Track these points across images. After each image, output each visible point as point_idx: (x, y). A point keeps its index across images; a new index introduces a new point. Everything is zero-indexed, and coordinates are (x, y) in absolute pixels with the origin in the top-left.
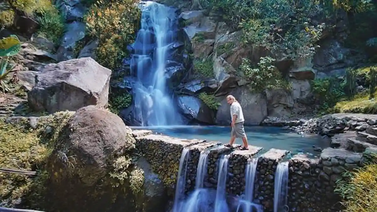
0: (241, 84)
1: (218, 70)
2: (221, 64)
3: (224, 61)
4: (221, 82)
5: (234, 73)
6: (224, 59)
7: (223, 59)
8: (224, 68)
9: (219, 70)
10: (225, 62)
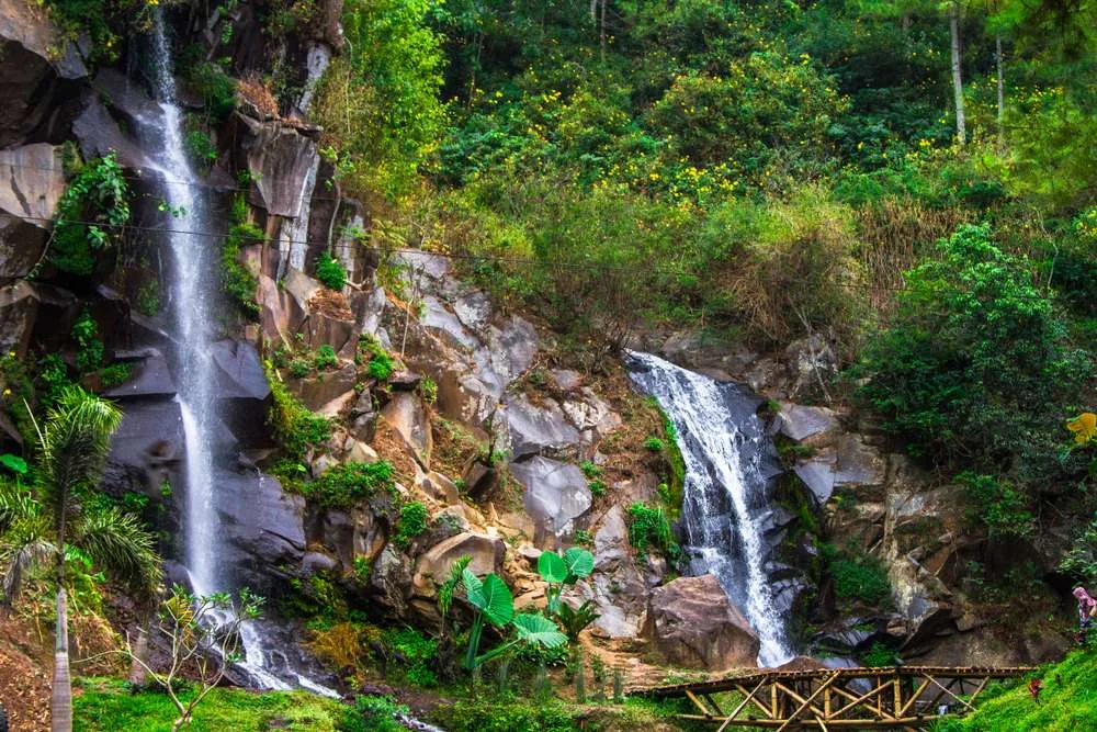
0: (966, 628)
1: (906, 590)
2: (913, 577)
3: (919, 568)
4: (917, 620)
5: (946, 598)
6: (919, 561)
7: (917, 564)
8: (921, 586)
9: (909, 589)
10: (923, 570)
